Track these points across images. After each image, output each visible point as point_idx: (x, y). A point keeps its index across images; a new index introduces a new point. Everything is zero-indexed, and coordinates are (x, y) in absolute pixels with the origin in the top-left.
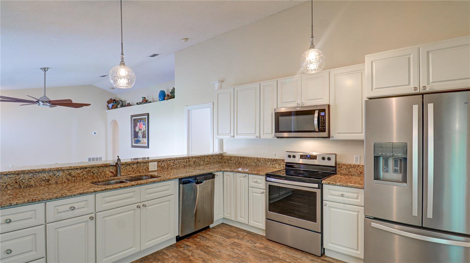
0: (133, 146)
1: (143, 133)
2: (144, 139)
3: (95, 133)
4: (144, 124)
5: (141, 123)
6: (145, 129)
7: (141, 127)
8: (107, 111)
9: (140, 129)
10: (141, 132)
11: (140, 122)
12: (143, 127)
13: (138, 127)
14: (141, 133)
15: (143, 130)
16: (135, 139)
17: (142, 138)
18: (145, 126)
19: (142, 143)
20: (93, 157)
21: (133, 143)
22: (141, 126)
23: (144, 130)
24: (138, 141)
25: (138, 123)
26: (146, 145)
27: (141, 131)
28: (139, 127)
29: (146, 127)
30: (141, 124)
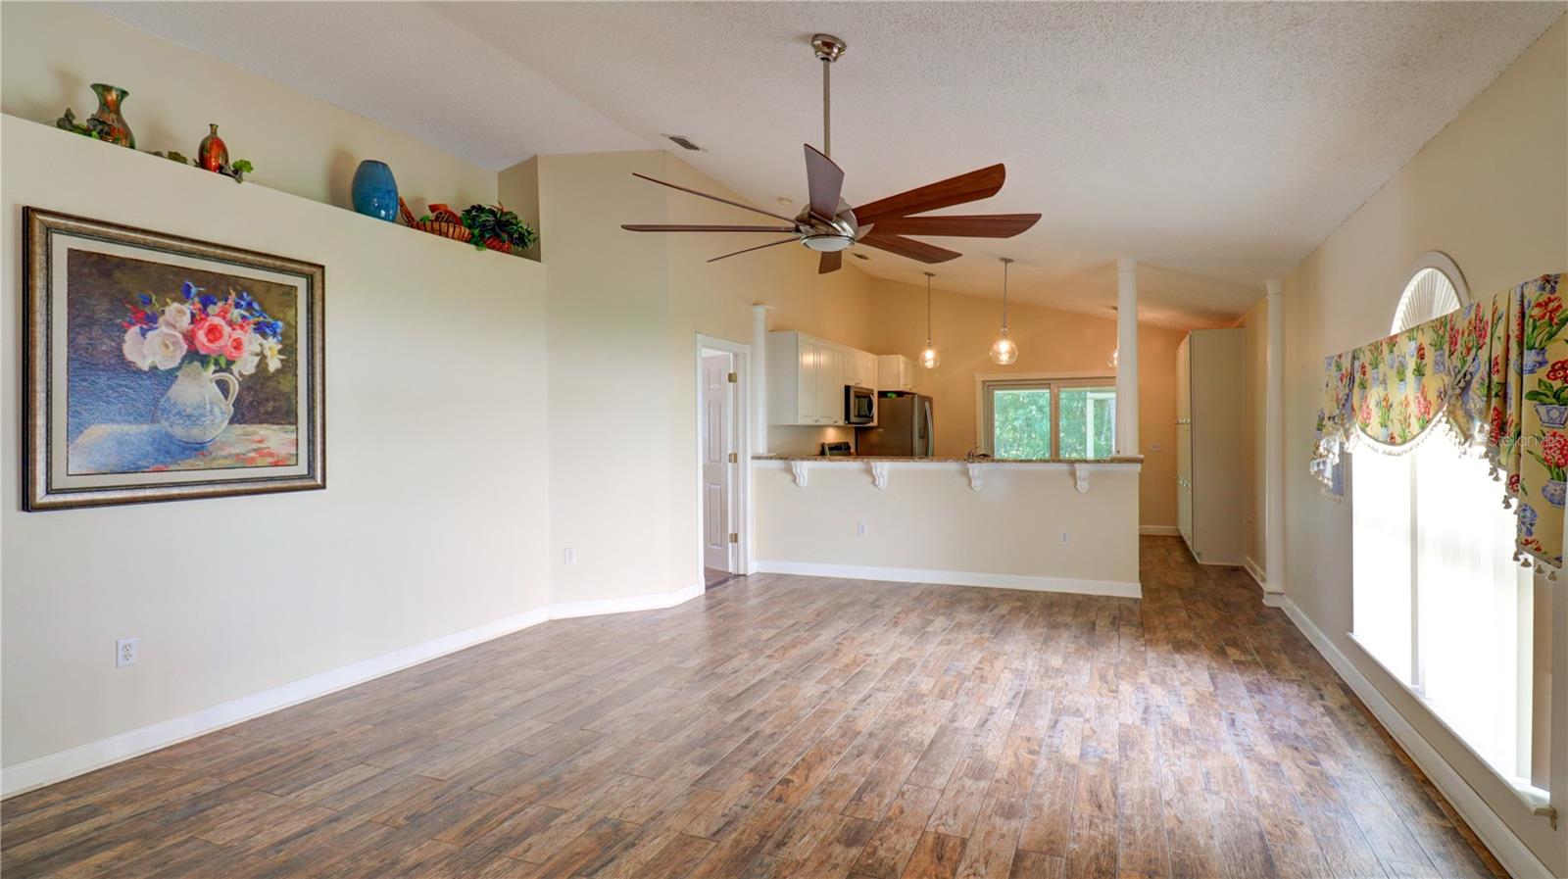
1: (250, 388)
2: (264, 430)
4: (261, 329)
5: (212, 309)
6: (274, 364)
7: (226, 341)
9: (194, 355)
10: (209, 375)
11: (206, 301)
12: (251, 347)
13: (169, 331)
14: (223, 386)
17: (238, 420)
18: (272, 345)
22: (214, 332)
23: (262, 364)
25: (180, 307)
26: (299, 470)
27: (223, 370)
28: (190, 337)
29: (288, 350)
30: (216, 320)
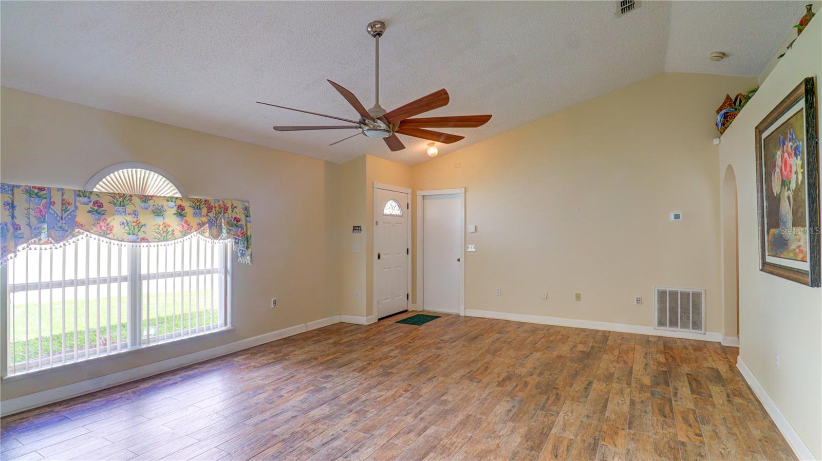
0: (767, 267)
1: (795, 200)
2: (799, 230)
3: (677, 217)
4: (796, 151)
5: (786, 148)
6: (800, 179)
7: (788, 168)
8: (716, 141)
9: (784, 182)
10: (786, 194)
11: (784, 145)
12: (794, 169)
13: (778, 170)
15: (793, 186)
16: (772, 231)
17: (794, 225)
18: (799, 161)
19: (791, 255)
20: (671, 289)
21: (767, 253)
22: (786, 163)
23: (797, 181)
24: (780, 245)
25: (779, 153)
26: (806, 266)
27: (789, 189)
28: (782, 171)
29: (803, 165)
30: (786, 155)
